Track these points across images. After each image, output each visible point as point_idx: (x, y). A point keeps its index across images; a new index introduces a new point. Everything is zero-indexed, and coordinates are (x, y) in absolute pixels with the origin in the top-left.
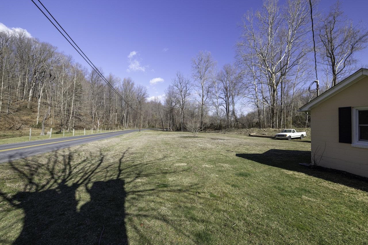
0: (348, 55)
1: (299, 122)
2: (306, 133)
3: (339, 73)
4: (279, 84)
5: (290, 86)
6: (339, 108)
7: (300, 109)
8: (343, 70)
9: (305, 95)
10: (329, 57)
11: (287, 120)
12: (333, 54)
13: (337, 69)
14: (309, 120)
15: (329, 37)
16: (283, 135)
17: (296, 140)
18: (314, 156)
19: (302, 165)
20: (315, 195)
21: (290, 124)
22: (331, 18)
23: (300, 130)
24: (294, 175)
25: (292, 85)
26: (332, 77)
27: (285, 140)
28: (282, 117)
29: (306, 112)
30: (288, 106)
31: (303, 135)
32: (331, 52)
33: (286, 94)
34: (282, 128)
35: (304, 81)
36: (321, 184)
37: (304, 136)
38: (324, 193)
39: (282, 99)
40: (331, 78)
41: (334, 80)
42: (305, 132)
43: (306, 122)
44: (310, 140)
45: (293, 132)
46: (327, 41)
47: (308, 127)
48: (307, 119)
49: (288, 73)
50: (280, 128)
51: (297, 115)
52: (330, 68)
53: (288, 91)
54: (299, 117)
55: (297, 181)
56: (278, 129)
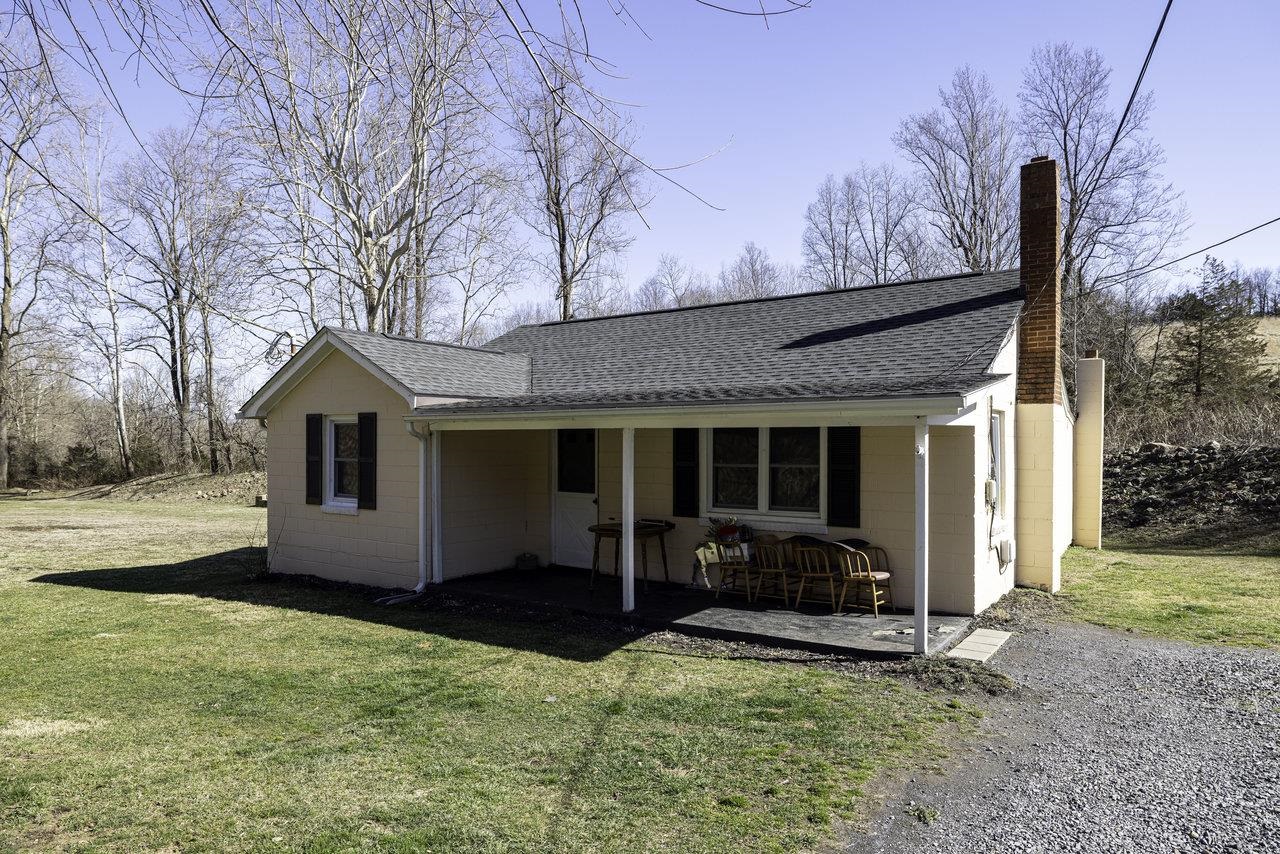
6: (307, 415)
10: (553, 213)
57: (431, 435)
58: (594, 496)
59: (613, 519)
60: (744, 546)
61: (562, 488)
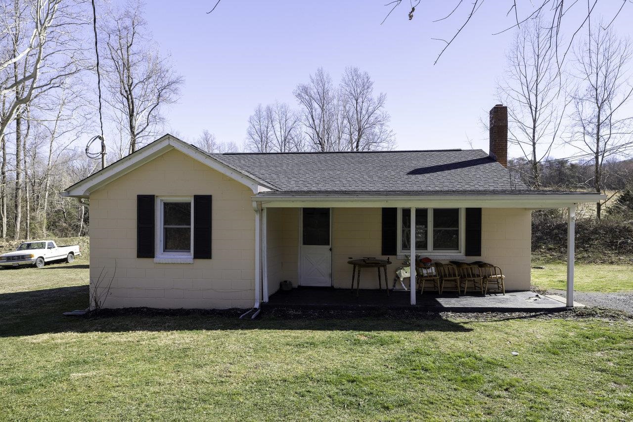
0: (153, 106)
1: (64, 225)
2: (80, 248)
3: (140, 133)
4: (9, 122)
5: (42, 134)
6: (138, 195)
7: (68, 191)
8: (146, 129)
9: (77, 164)
10: (125, 96)
11: (33, 218)
12: (130, 94)
13: (136, 124)
14: (86, 220)
15: (125, 57)
16: (23, 257)
17: (56, 265)
18: (95, 291)
19: (72, 315)
20: (96, 363)
21: (41, 227)
22: (128, 22)
23: (66, 242)
24: (53, 339)
25: (48, 134)
26: (130, 137)
27: (27, 267)
28: (19, 210)
29: (79, 198)
30: (35, 183)
31: (72, 253)
32: (127, 89)
33: (31, 153)
34: (19, 239)
35: (75, 131)
36: (106, 340)
37: (75, 254)
38: (112, 353)
39: (18, 162)
40: (127, 139)
41: (133, 144)
42: (78, 246)
43: (80, 225)
44: (87, 263)
45: (48, 248)
46: (121, 63)
47: (84, 234)
48: (81, 217)
49: (36, 100)
50: (13, 238)
51: (58, 207)
52: (126, 118)
53: (35, 146)
54: (64, 213)
55: (59, 351)
56: (7, 241)
57: (262, 210)
58: (330, 246)
59: (352, 258)
60: (433, 268)
61: (304, 243)
